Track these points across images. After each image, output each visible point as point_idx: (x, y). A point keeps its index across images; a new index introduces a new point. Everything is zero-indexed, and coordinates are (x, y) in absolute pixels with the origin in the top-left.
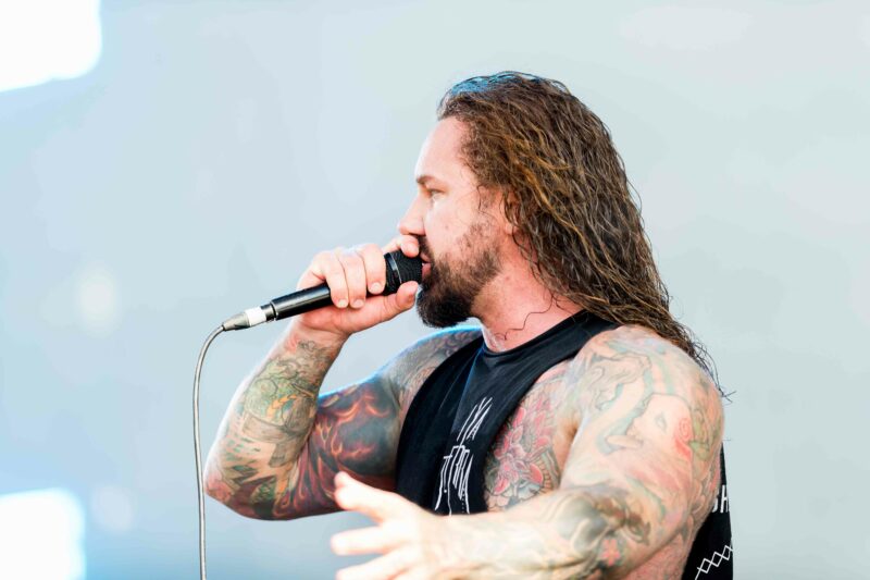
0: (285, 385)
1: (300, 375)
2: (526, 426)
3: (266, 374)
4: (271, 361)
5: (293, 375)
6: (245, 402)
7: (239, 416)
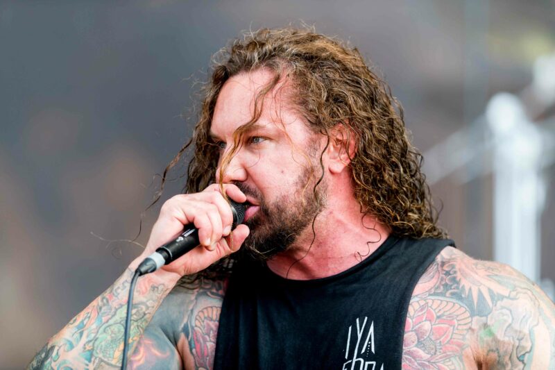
1: (146, 317)
2: (419, 334)
3: (117, 319)
4: (122, 306)
5: (141, 317)
6: (93, 349)
7: (87, 362)
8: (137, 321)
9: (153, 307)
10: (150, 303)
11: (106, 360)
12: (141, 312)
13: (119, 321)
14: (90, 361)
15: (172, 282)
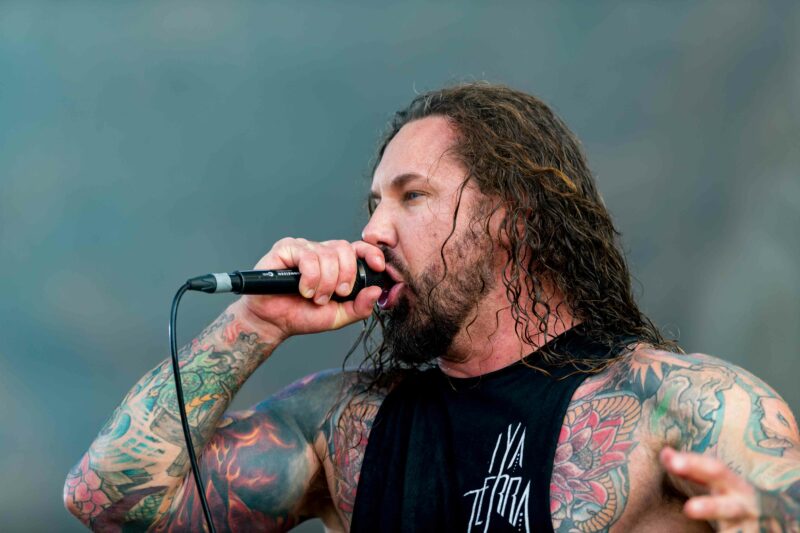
0: (212, 381)
1: (232, 372)
3: (193, 366)
4: (202, 352)
5: (225, 370)
6: (158, 396)
7: (148, 411)
8: (219, 375)
9: (242, 361)
10: (237, 355)
11: (171, 412)
13: (194, 370)
14: (151, 410)
15: (270, 335)
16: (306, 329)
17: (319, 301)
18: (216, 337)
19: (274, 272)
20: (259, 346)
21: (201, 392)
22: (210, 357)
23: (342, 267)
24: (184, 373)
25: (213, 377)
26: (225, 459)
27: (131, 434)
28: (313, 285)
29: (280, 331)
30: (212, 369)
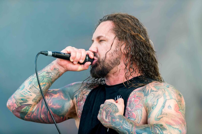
2: (130, 102)
3: (42, 75)
4: (44, 71)
5: (49, 77)
6: (32, 81)
7: (29, 84)
8: (48, 78)
9: (54, 75)
10: (53, 73)
11: (35, 86)
12: (50, 75)
13: (42, 76)
14: (30, 84)
15: (62, 70)
16: (71, 70)
17: (75, 63)
18: (48, 68)
19: (64, 54)
20: (59, 72)
21: (43, 82)
22: (46, 73)
23: (82, 55)
24: (39, 76)
25: (46, 78)
26: (49, 100)
27: (24, 90)
28: (74, 58)
29: (64, 69)
30: (46, 76)
